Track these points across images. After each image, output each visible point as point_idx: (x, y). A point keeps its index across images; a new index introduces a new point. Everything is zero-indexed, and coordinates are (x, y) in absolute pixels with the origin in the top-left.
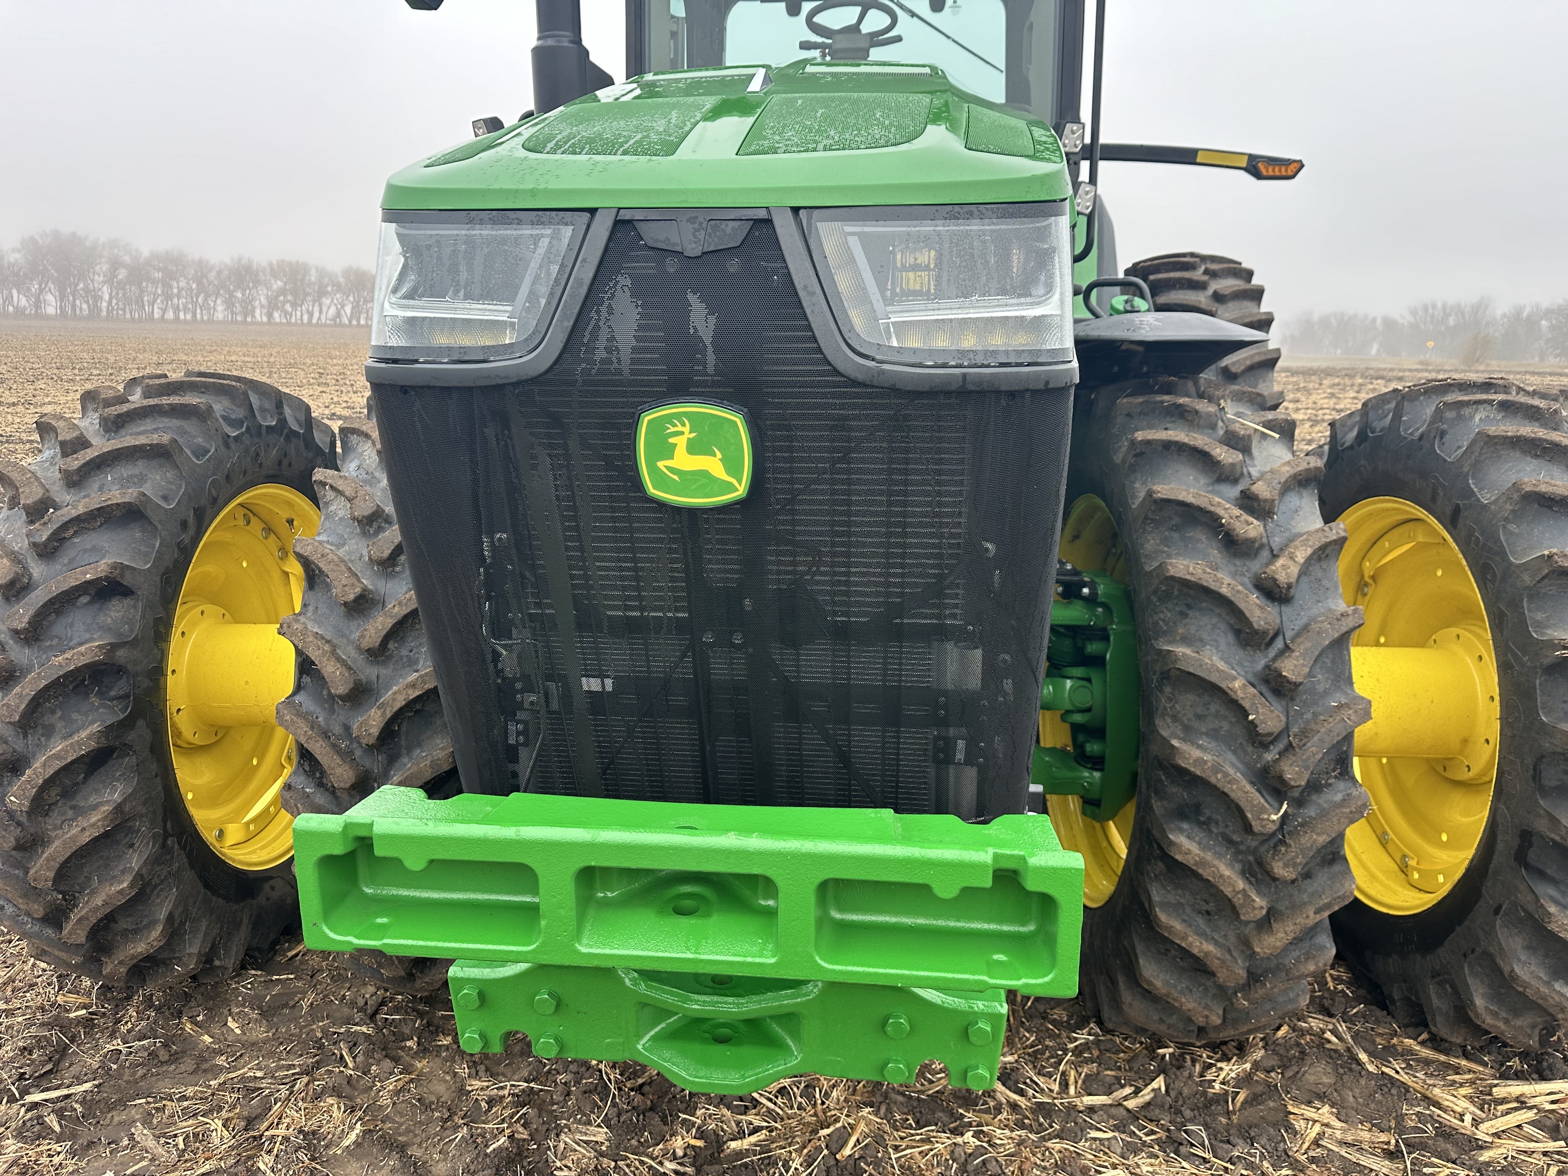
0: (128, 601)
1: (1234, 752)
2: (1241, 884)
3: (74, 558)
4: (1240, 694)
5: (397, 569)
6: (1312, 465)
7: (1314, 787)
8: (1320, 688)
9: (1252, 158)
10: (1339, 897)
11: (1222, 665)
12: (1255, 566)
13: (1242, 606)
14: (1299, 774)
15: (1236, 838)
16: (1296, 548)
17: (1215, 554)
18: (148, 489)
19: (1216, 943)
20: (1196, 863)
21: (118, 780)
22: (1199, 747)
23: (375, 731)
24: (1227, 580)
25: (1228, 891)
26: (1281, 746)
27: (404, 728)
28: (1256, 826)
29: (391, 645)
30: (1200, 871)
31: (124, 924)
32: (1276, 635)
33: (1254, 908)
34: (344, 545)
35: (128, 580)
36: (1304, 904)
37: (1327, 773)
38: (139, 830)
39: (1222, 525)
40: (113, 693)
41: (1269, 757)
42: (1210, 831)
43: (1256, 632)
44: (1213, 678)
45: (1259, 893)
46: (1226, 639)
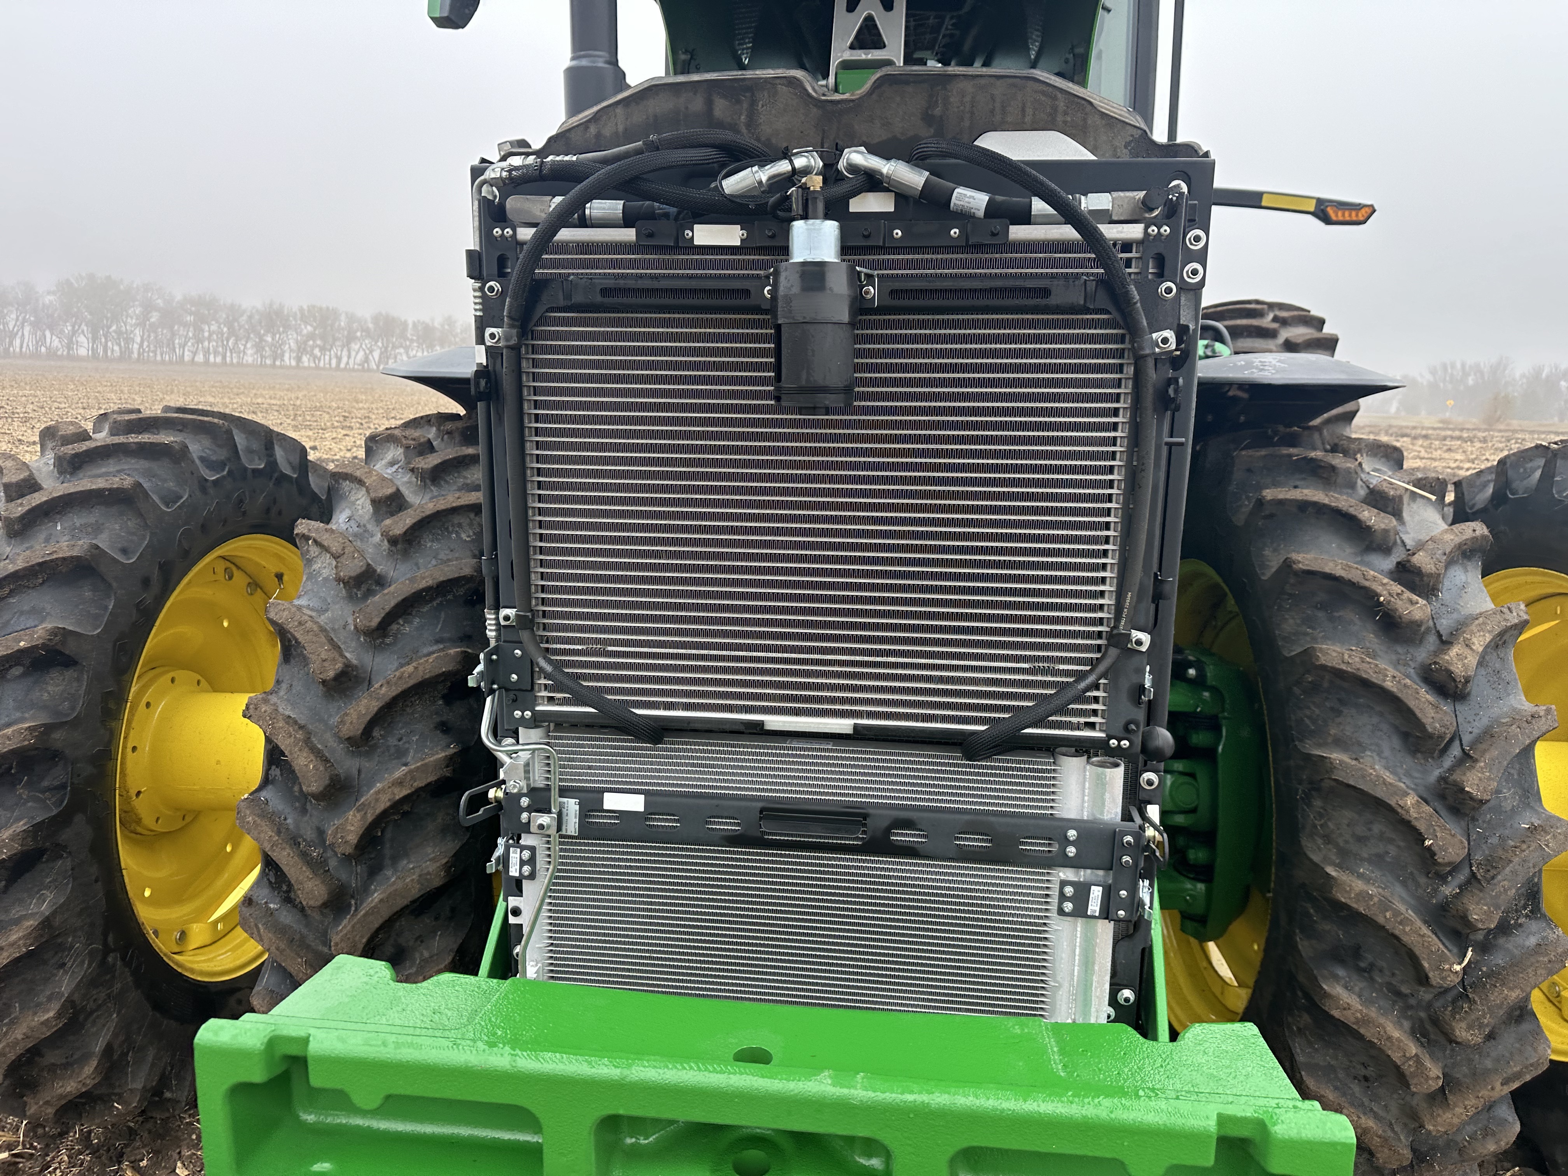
0: (70, 673)
1: (1404, 884)
2: (1413, 1049)
3: (8, 621)
4: (1413, 814)
5: (388, 641)
6: (1478, 533)
7: (1504, 928)
8: (1507, 805)
9: (1320, 201)
10: (1532, 1065)
11: (1389, 777)
12: (1422, 654)
13: (1412, 704)
14: (1488, 914)
15: (1405, 990)
16: (1472, 633)
17: (1372, 639)
18: (103, 542)
19: (1376, 1117)
20: (1357, 1022)
21: (47, 888)
22: (1360, 876)
23: (353, 838)
24: (1391, 672)
25: (1396, 1057)
26: (1462, 877)
27: (388, 835)
28: (1435, 978)
29: (376, 733)
30: (1362, 1031)
31: (52, 1057)
32: (1451, 740)
33: (1428, 1078)
34: (327, 610)
35: (71, 648)
36: (1487, 1072)
37: (1517, 911)
38: (72, 947)
39: (1380, 604)
40: (45, 783)
41: (1448, 890)
42: (1372, 979)
43: (1430, 736)
44: (1379, 792)
45: (1432, 1056)
46: (1390, 744)
